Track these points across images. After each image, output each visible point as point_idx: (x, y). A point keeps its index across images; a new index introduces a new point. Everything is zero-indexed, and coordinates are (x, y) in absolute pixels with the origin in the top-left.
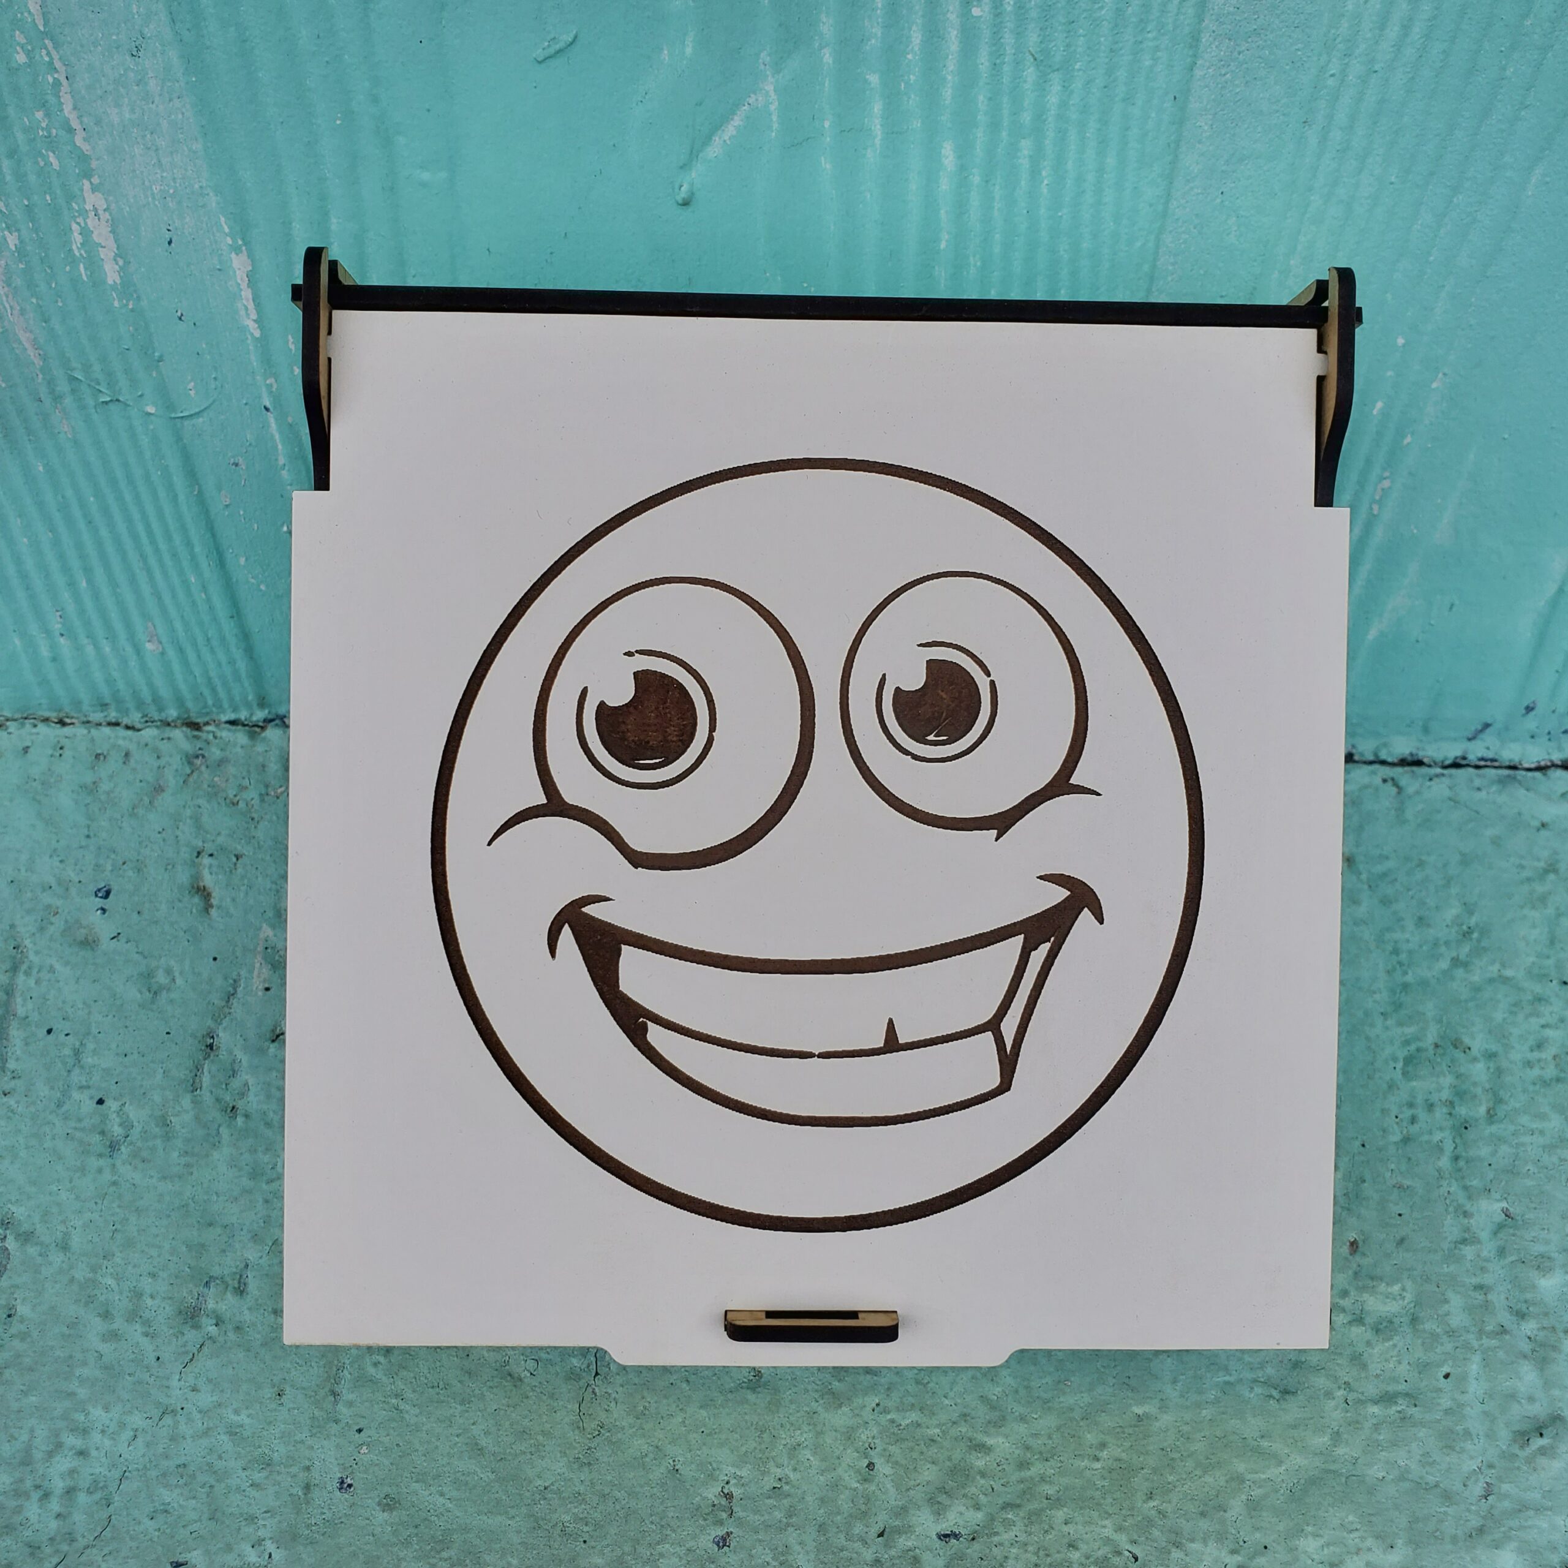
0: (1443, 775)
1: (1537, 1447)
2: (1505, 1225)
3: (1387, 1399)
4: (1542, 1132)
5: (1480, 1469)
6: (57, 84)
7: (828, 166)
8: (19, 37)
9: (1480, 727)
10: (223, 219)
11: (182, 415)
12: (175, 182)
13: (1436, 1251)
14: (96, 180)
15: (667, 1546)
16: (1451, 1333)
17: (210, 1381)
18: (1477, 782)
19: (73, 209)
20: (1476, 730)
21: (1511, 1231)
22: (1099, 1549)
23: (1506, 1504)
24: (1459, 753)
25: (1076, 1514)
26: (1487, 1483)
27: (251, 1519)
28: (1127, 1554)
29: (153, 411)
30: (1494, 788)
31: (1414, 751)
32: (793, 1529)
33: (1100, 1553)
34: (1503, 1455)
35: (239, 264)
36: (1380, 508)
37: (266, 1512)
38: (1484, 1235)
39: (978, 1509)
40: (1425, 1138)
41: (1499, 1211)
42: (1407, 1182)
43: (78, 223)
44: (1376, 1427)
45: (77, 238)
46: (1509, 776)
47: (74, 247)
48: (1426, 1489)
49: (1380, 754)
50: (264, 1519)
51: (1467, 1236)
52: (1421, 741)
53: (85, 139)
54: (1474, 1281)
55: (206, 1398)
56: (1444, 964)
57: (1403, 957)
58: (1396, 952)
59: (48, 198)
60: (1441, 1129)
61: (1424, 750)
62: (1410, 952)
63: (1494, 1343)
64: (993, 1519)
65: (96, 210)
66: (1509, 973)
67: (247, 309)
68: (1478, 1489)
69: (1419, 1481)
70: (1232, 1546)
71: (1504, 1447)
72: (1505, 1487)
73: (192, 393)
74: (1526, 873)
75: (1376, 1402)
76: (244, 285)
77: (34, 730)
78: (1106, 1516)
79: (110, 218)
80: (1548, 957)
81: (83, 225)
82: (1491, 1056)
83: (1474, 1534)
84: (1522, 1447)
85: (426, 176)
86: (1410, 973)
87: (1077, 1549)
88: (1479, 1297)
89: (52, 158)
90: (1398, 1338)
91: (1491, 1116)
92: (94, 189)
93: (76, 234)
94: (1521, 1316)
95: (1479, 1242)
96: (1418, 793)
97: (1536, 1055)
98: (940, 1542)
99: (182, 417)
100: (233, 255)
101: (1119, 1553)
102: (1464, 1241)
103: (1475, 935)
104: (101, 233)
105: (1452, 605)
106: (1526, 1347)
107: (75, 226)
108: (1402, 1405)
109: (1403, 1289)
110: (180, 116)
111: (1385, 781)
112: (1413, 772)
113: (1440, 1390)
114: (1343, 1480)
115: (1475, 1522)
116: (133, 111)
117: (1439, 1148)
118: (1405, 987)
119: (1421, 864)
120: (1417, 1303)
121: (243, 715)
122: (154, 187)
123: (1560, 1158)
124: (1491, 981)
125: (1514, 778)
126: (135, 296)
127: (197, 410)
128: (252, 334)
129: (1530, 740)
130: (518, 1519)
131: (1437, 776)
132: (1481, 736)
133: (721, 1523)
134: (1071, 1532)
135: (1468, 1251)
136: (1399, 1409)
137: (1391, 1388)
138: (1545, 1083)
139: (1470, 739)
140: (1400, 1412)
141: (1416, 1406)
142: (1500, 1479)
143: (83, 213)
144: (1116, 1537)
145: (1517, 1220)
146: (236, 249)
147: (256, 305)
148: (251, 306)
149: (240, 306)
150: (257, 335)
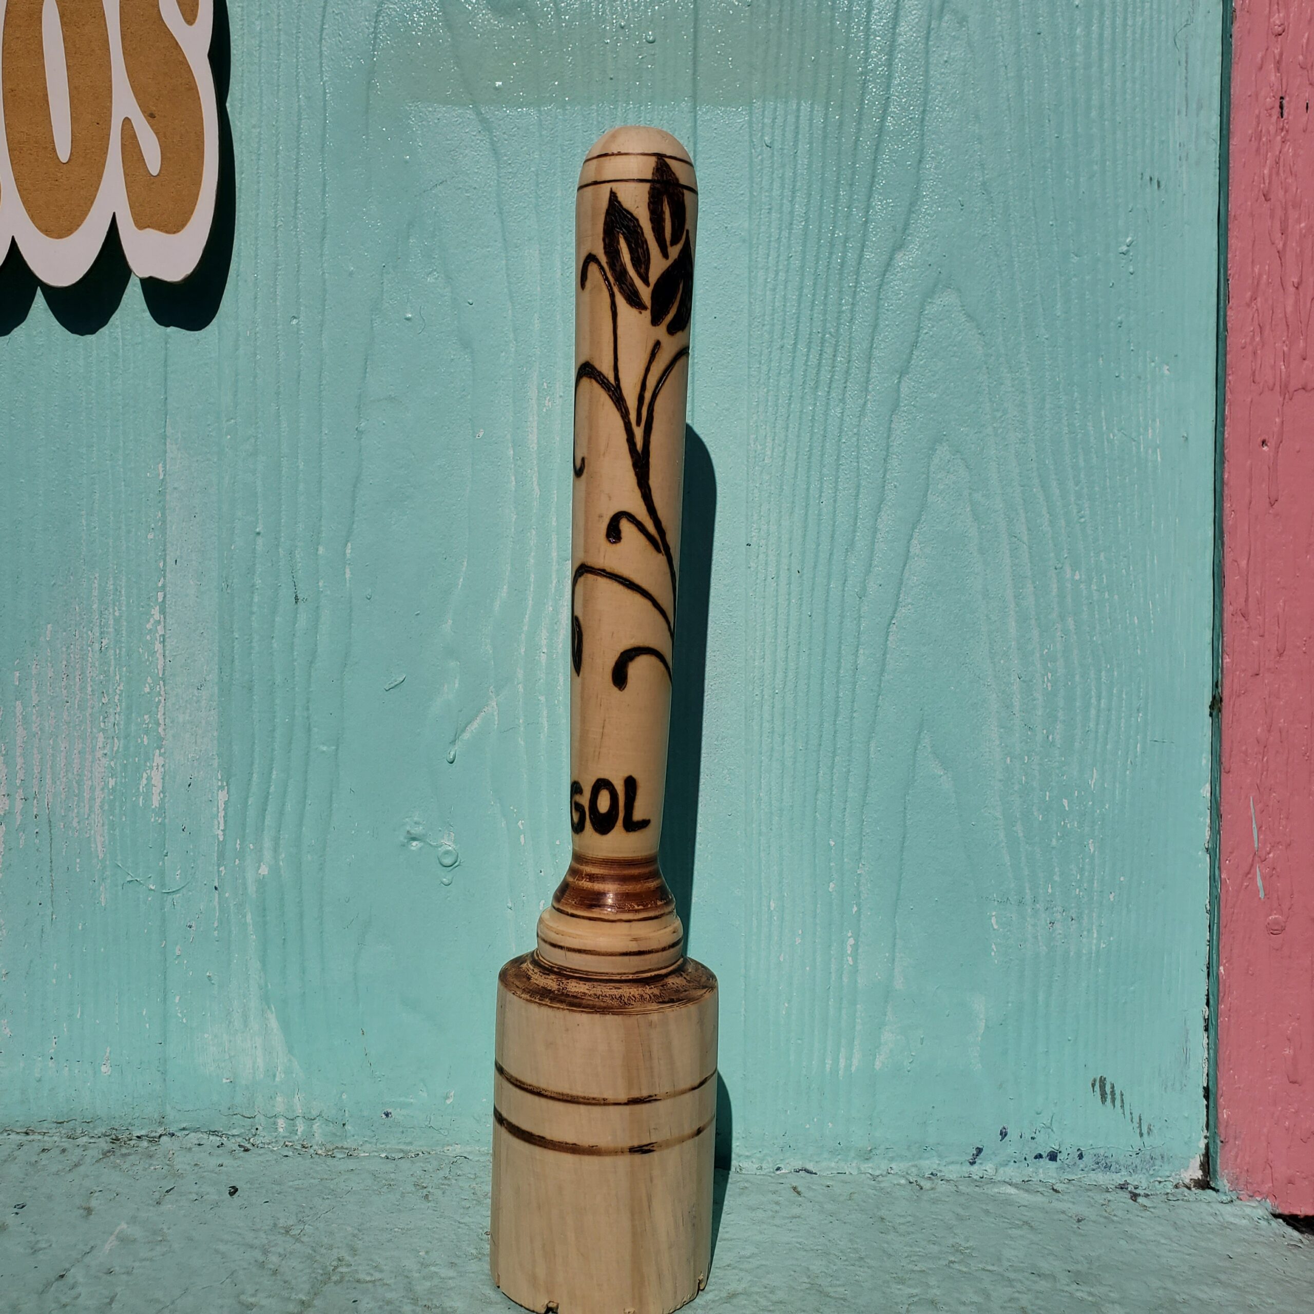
6: (160, 701)
7: (522, 743)
8: (149, 680)
9: (976, 1152)
10: (219, 771)
11: (168, 891)
12: (201, 753)
14: (162, 751)
18: (977, 1184)
19: (147, 765)
20: (974, 1155)
24: (966, 1175)
29: (153, 888)
35: (222, 796)
36: (853, 959)
43: (147, 773)
45: (144, 781)
47: (141, 787)
52: (938, 1164)
53: (164, 730)
56: (944, 1262)
59: (137, 759)
65: (158, 766)
66: (991, 1268)
67: (219, 823)
73: (178, 876)
74: (1008, 1225)
76: (221, 809)
79: (163, 771)
80: (1022, 1263)
81: (149, 774)
85: (325, 748)
89: (145, 739)
92: (160, 755)
93: (144, 779)
99: (169, 893)
100: (220, 792)
103: (968, 1251)
104: (157, 779)
105: (922, 1039)
107: (145, 775)
110: (212, 718)
111: (911, 1183)
116: (190, 716)
122: (190, 755)
126: (164, 815)
127: (178, 888)
128: (218, 839)
132: (978, 1160)
139: (971, 1163)
143: (151, 767)
146: (221, 788)
147: (225, 822)
148: (222, 822)
149: (216, 822)
150: (221, 839)
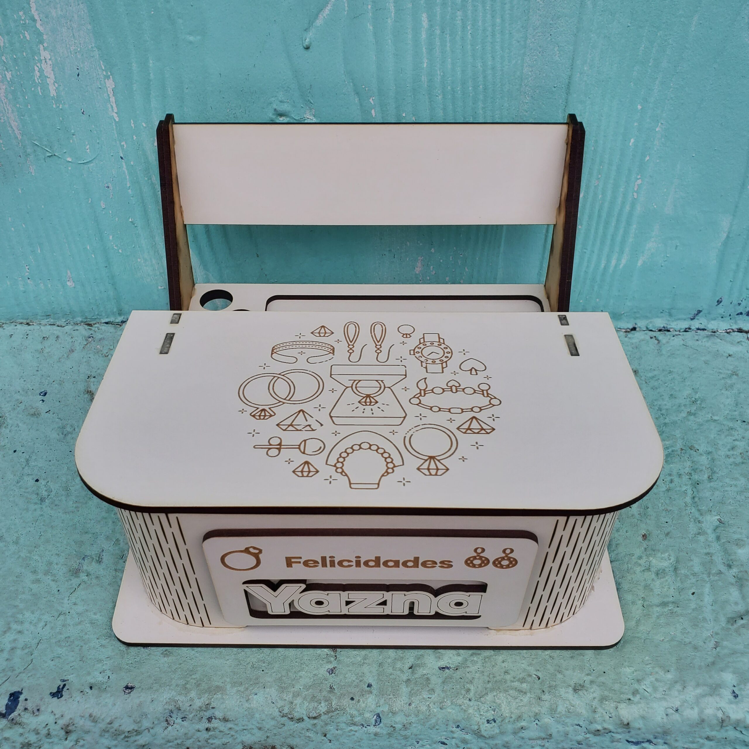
0: (680, 335)
1: (740, 624)
2: (719, 526)
3: (664, 604)
4: (736, 486)
5: (712, 636)
7: (371, 28)
9: (696, 313)
10: (102, 63)
11: (83, 162)
12: (80, 45)
13: (685, 538)
14: (45, 45)
15: (304, 673)
16: (694, 574)
17: (83, 600)
18: (696, 338)
19: (35, 59)
20: (695, 314)
21: (723, 529)
22: (520, 674)
23: (726, 651)
24: (687, 326)
25: (508, 658)
26: (716, 642)
27: (100, 661)
28: (535, 676)
29: (70, 160)
30: (705, 340)
31: (665, 326)
32: (366, 665)
33: (521, 676)
34: (723, 629)
35: (110, 84)
36: (637, 195)
37: (107, 658)
38: (709, 531)
39: (459, 655)
40: (678, 489)
41: (716, 520)
42: (669, 508)
43: (37, 66)
44: (658, 617)
45: (37, 74)
46: (711, 335)
47: (36, 78)
48: (685, 645)
49: (648, 327)
50: (106, 661)
51: (700, 531)
52: (669, 321)
53: (41, 25)
54: (705, 551)
55: (80, 608)
56: (684, 415)
57: (664, 412)
58: (660, 409)
59: (24, 54)
60: (686, 485)
61: (670, 325)
62: (667, 409)
63: (716, 578)
64: (466, 660)
65: (45, 59)
66: (715, 418)
67: (112, 107)
68: (712, 644)
69: (680, 641)
70: (587, 672)
71: (724, 625)
72: (725, 643)
73: (88, 150)
74: (722, 376)
75: (658, 606)
76: (111, 95)
77: (16, 327)
78: (523, 658)
79: (51, 63)
80: (735, 411)
81: (40, 67)
82: (709, 453)
83: (710, 665)
84: (732, 625)
85: (191, 38)
86: (667, 419)
87: (509, 674)
88: (708, 558)
89: (27, 34)
90: (668, 577)
91: (710, 479)
92: (45, 49)
93: (36, 72)
94: (730, 566)
95: (707, 534)
96: (668, 342)
97: (731, 452)
98: (440, 671)
99: (84, 163)
100: (106, 80)
101: (530, 676)
102: (699, 534)
103: (699, 402)
104: (48, 70)
105: (677, 246)
106: (733, 580)
107: (36, 68)
108: (671, 607)
109: (669, 555)
110: (83, 12)
111: (651, 338)
112: (665, 334)
113: (690, 600)
114: (643, 641)
115: (710, 660)
116: (62, 10)
117: (685, 493)
118: (665, 424)
119: (670, 372)
120: (677, 561)
121: (111, 319)
122: (71, 48)
123: (745, 497)
124: (707, 421)
125: (715, 335)
126: (63, 102)
127: (91, 160)
128: (115, 120)
129: (721, 318)
130: (230, 660)
131: (677, 335)
132: (697, 317)
133: (331, 662)
134: (506, 666)
135: (702, 538)
136: (670, 609)
137: (666, 600)
138: (736, 465)
139: (692, 319)
140: (670, 610)
141: (678, 607)
142: (722, 639)
143: (40, 61)
144: (528, 668)
145: (725, 524)
146: (108, 77)
147: (117, 105)
148: (114, 106)
149: (109, 106)
150: (117, 120)
